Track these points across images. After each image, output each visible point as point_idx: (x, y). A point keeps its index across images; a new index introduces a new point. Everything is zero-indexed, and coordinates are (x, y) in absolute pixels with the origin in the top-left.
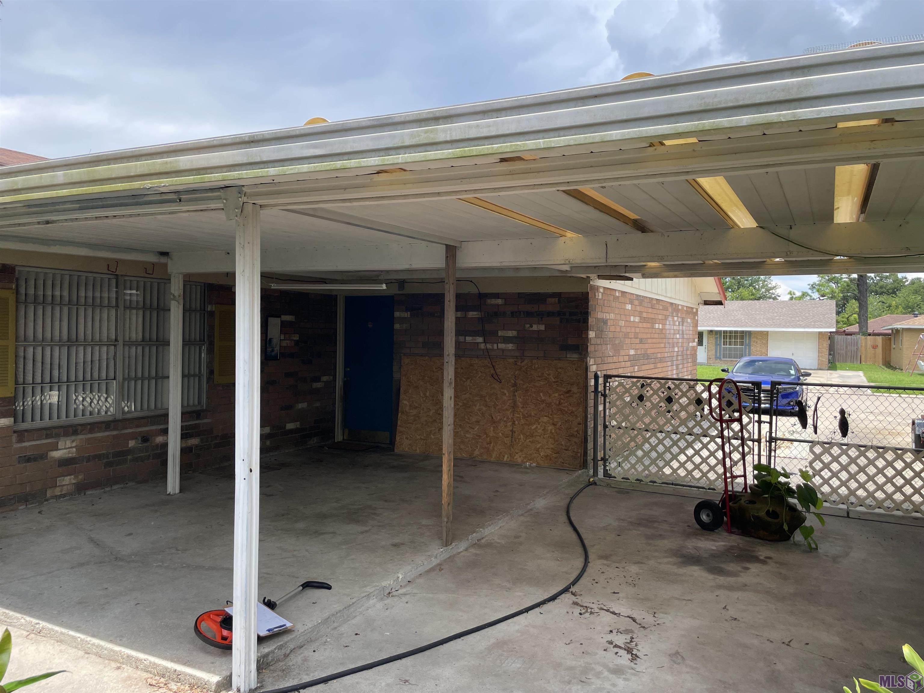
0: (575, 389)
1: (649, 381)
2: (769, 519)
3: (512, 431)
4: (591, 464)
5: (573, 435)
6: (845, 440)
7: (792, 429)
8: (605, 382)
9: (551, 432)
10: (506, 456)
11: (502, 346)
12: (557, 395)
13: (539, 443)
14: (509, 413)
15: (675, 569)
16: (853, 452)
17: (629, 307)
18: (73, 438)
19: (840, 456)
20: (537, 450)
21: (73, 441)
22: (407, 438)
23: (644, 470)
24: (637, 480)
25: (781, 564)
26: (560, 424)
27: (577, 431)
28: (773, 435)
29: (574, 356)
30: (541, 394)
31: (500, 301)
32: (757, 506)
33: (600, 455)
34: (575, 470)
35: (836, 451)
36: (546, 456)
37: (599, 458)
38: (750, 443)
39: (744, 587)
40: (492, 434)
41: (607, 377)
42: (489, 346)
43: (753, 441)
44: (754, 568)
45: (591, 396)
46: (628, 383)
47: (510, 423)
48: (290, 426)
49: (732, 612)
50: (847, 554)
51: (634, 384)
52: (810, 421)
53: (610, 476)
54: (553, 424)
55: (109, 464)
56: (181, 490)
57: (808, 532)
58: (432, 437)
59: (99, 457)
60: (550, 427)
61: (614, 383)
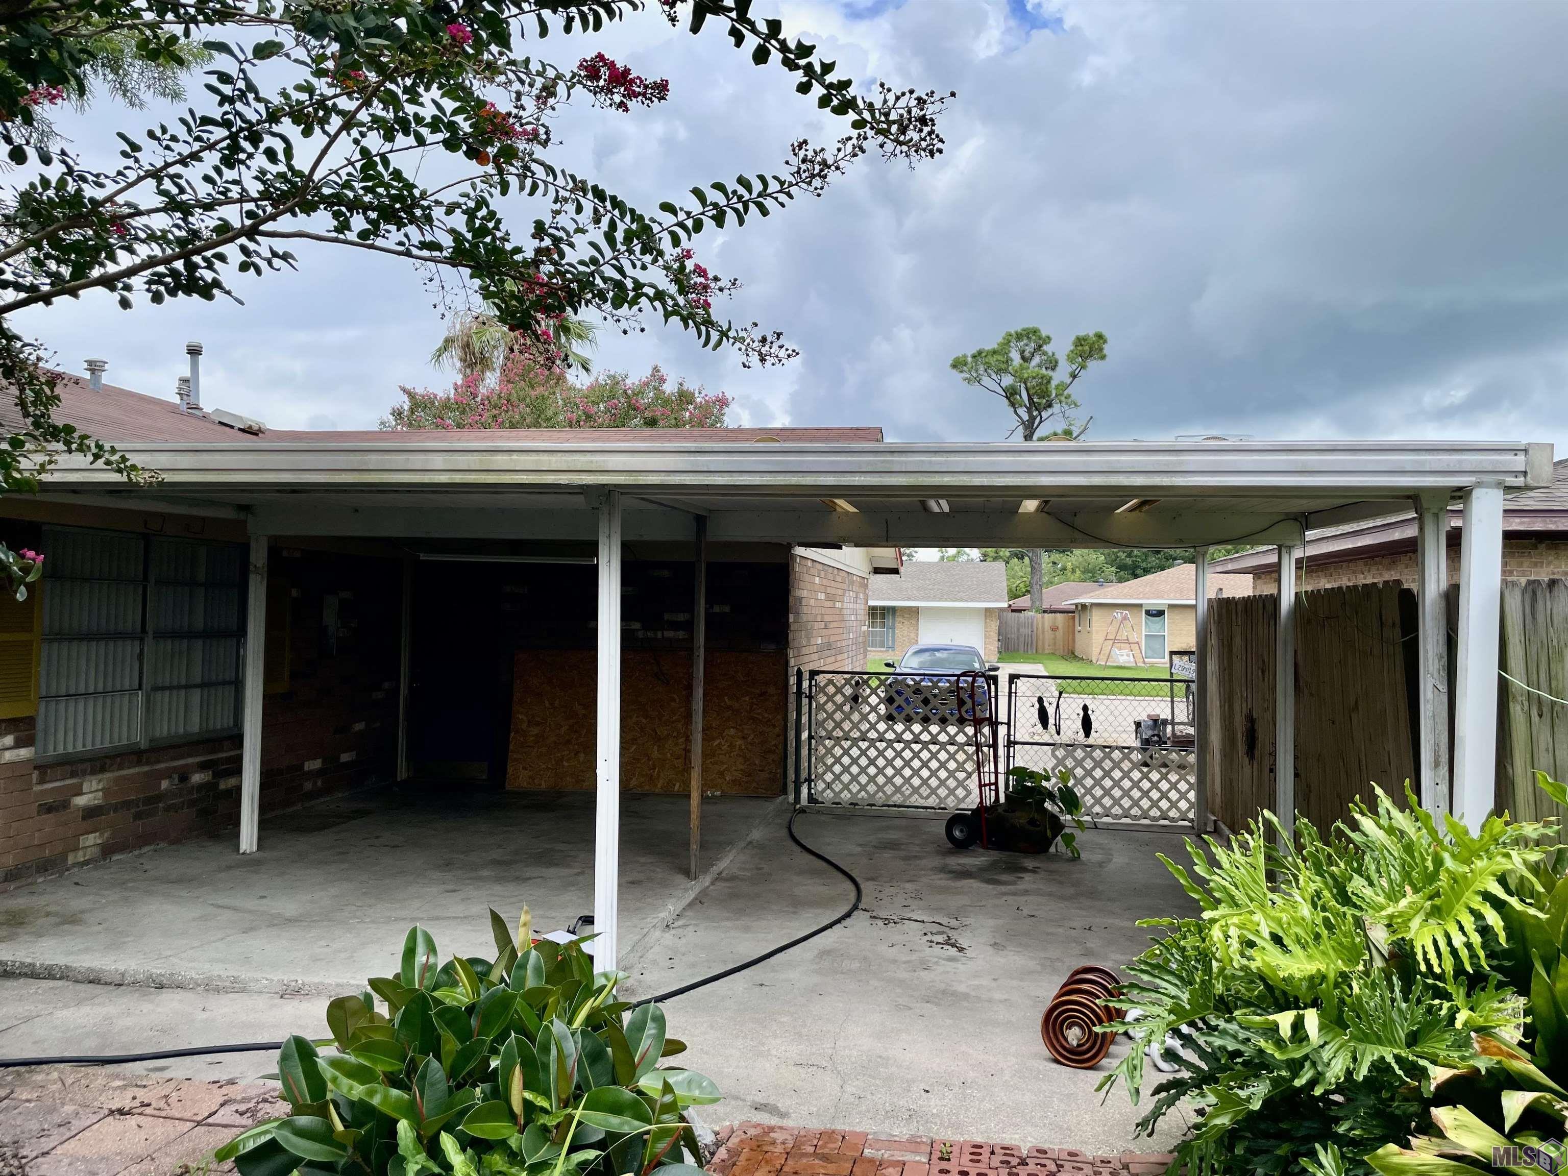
0: (772, 690)
1: (865, 677)
2: (1032, 828)
3: (685, 749)
4: (791, 787)
5: (770, 751)
6: (1090, 741)
7: (1033, 730)
8: (811, 680)
9: (740, 749)
10: (677, 785)
11: (669, 634)
12: (747, 699)
13: (723, 763)
14: (680, 726)
15: (951, 884)
16: (1098, 754)
17: (817, 580)
18: (100, 776)
19: (1083, 759)
20: (722, 774)
21: (100, 781)
22: (525, 768)
23: (859, 791)
24: (852, 804)
25: (1051, 872)
26: (752, 736)
27: (775, 745)
28: (1012, 738)
29: (772, 647)
30: (726, 699)
31: (666, 573)
32: (1018, 814)
33: (804, 775)
34: (775, 795)
35: (1079, 754)
36: (734, 781)
37: (802, 780)
38: (985, 749)
39: (1026, 892)
40: (656, 754)
41: (813, 673)
42: (650, 634)
43: (989, 746)
44: (1027, 877)
45: (792, 699)
46: (839, 680)
47: (682, 740)
48: (345, 758)
49: (1026, 912)
50: (1110, 861)
51: (848, 682)
52: (1051, 721)
53: (816, 801)
54: (743, 738)
55: (138, 816)
56: (260, 847)
57: (1069, 839)
58: (565, 764)
59: (126, 804)
60: (739, 742)
61: (821, 679)
